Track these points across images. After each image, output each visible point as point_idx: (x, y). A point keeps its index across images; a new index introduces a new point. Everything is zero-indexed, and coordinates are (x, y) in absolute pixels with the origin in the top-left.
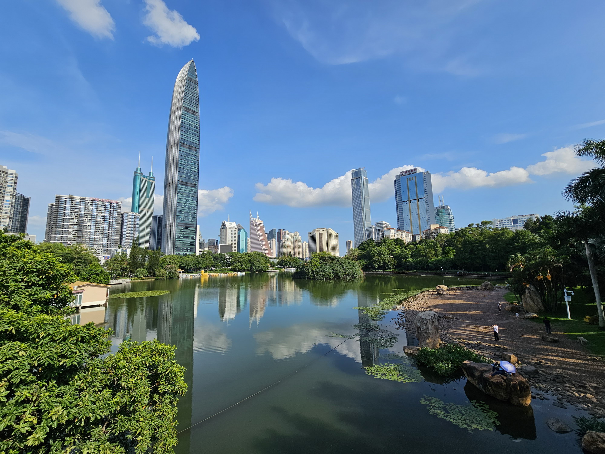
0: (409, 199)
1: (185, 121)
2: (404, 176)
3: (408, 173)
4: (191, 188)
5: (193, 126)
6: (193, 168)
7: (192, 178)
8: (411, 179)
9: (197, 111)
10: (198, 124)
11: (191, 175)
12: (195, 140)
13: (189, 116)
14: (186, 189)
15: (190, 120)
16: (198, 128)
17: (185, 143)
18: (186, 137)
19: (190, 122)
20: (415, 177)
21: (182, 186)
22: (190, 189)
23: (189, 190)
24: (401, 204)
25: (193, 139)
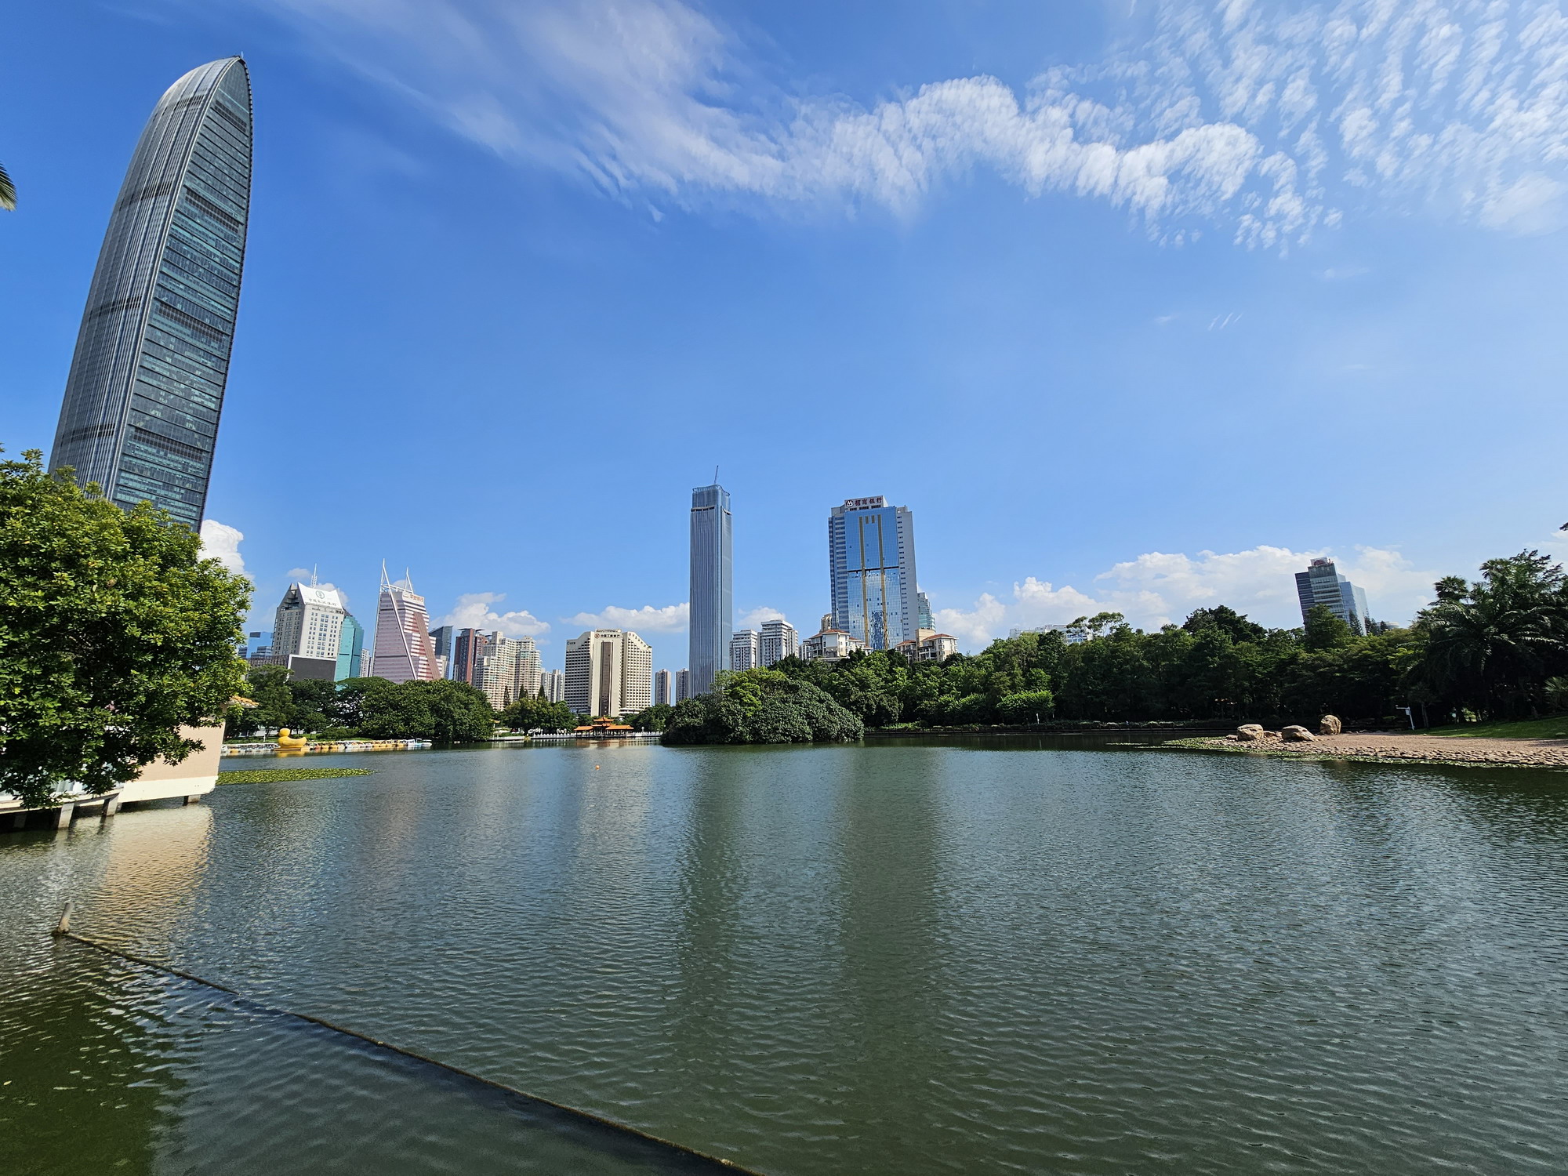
0: (863, 566)
1: (188, 235)
2: (853, 512)
3: (862, 505)
4: (183, 460)
5: (217, 260)
6: (197, 393)
7: (188, 425)
8: (870, 519)
9: (241, 219)
10: (239, 260)
11: (188, 417)
12: (219, 306)
13: (204, 224)
14: (157, 460)
15: (206, 236)
16: (236, 271)
17: (179, 307)
18: (181, 286)
19: (205, 245)
20: (879, 516)
21: (143, 447)
22: (177, 462)
23: (172, 465)
24: (844, 578)
25: (213, 303)
